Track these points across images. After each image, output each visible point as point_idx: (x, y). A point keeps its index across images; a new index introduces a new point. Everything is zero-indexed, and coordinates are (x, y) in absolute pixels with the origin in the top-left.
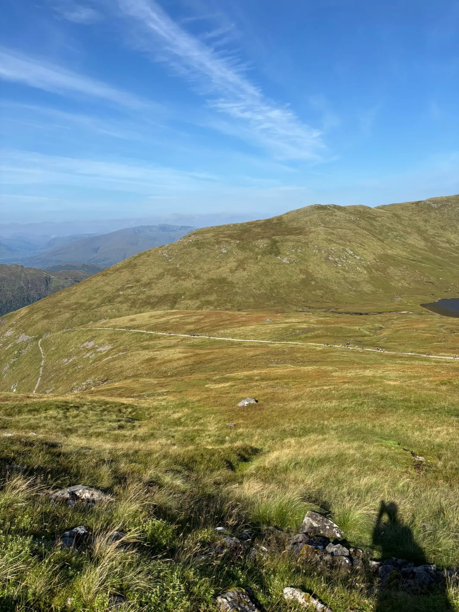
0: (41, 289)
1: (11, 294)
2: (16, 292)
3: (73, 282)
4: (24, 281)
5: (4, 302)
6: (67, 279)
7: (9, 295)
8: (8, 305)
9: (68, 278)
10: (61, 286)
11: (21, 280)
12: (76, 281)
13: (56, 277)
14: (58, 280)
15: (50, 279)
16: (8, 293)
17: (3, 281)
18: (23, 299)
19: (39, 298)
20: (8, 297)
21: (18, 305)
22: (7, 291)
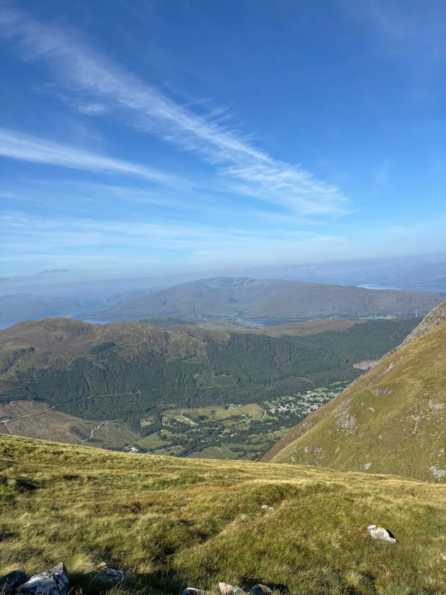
0: (162, 344)
1: (137, 350)
2: (141, 348)
3: (188, 336)
4: (146, 337)
5: (132, 358)
6: (182, 334)
7: (136, 350)
8: (136, 360)
9: (183, 332)
10: (179, 340)
11: (143, 336)
12: (191, 335)
13: (172, 332)
14: (175, 335)
15: (168, 334)
16: (134, 349)
17: (128, 338)
18: (148, 354)
19: (161, 353)
20: (135, 353)
21: (144, 360)
22: (133, 347)
